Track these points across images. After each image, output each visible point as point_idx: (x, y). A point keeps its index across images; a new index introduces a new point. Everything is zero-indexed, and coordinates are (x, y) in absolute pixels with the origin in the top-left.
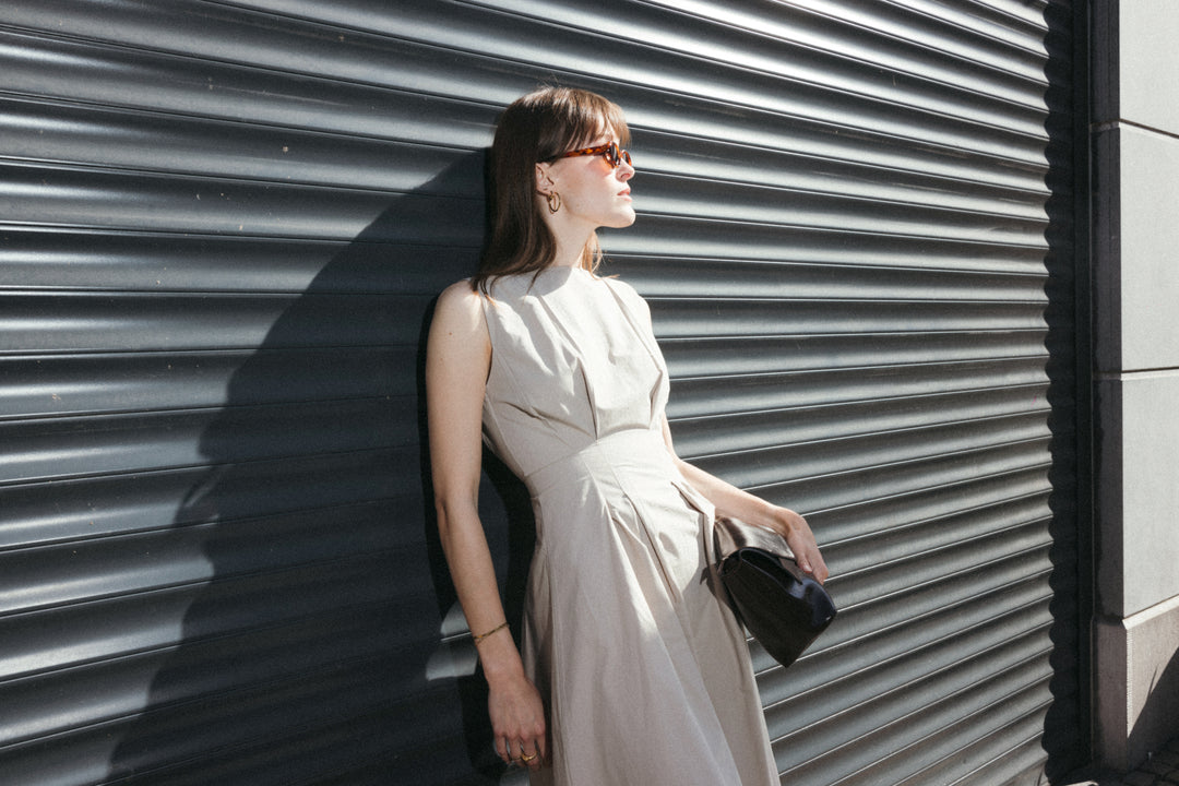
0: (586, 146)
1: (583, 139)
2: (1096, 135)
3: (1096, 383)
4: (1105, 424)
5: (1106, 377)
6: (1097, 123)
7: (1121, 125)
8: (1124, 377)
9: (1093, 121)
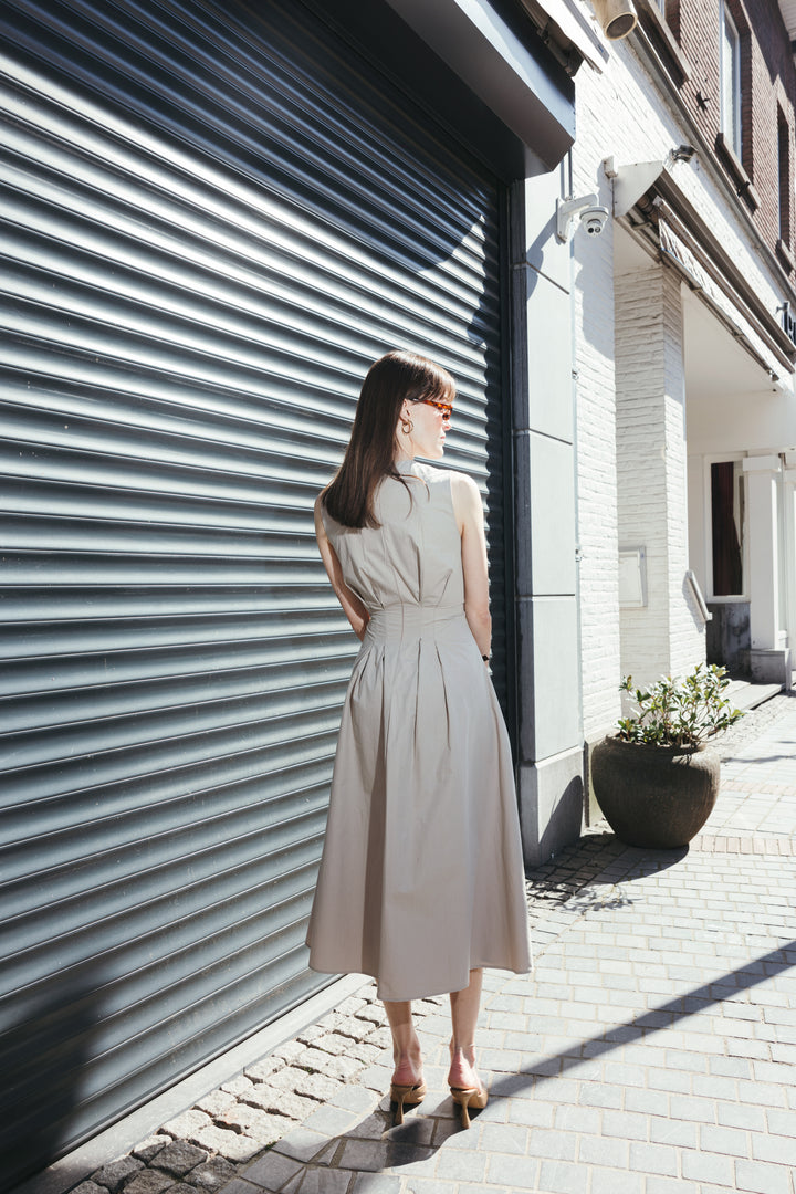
0: (436, 401)
1: (436, 396)
2: (516, 437)
3: (518, 603)
4: (523, 631)
5: (523, 599)
6: (516, 430)
7: (530, 432)
8: (534, 599)
9: (514, 427)
